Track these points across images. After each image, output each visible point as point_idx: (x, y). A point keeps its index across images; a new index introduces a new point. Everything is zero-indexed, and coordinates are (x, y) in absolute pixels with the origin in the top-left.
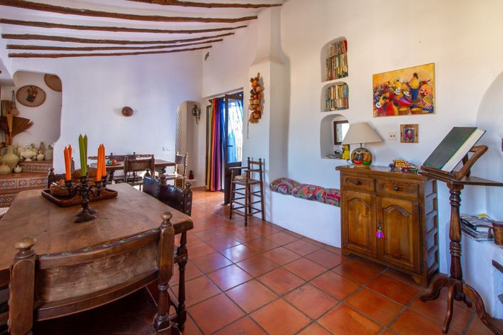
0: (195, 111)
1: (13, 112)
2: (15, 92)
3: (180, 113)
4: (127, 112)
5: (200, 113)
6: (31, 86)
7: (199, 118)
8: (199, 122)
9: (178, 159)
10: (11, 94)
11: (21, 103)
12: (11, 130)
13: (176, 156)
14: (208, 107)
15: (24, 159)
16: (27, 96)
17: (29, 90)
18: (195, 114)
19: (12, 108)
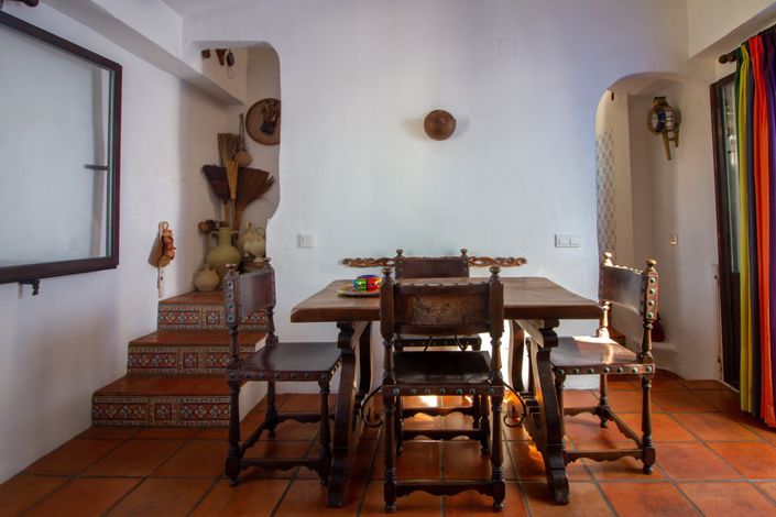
0: (661, 117)
1: (240, 158)
2: (245, 116)
3: (609, 136)
4: (439, 125)
5: (676, 125)
6: (268, 101)
7: (676, 139)
8: (676, 152)
9: (611, 281)
10: (239, 120)
11: (253, 138)
12: (233, 196)
13: (603, 268)
14: (717, 91)
15: (253, 257)
16: (262, 122)
17: (264, 110)
18: (661, 128)
19: (238, 151)
